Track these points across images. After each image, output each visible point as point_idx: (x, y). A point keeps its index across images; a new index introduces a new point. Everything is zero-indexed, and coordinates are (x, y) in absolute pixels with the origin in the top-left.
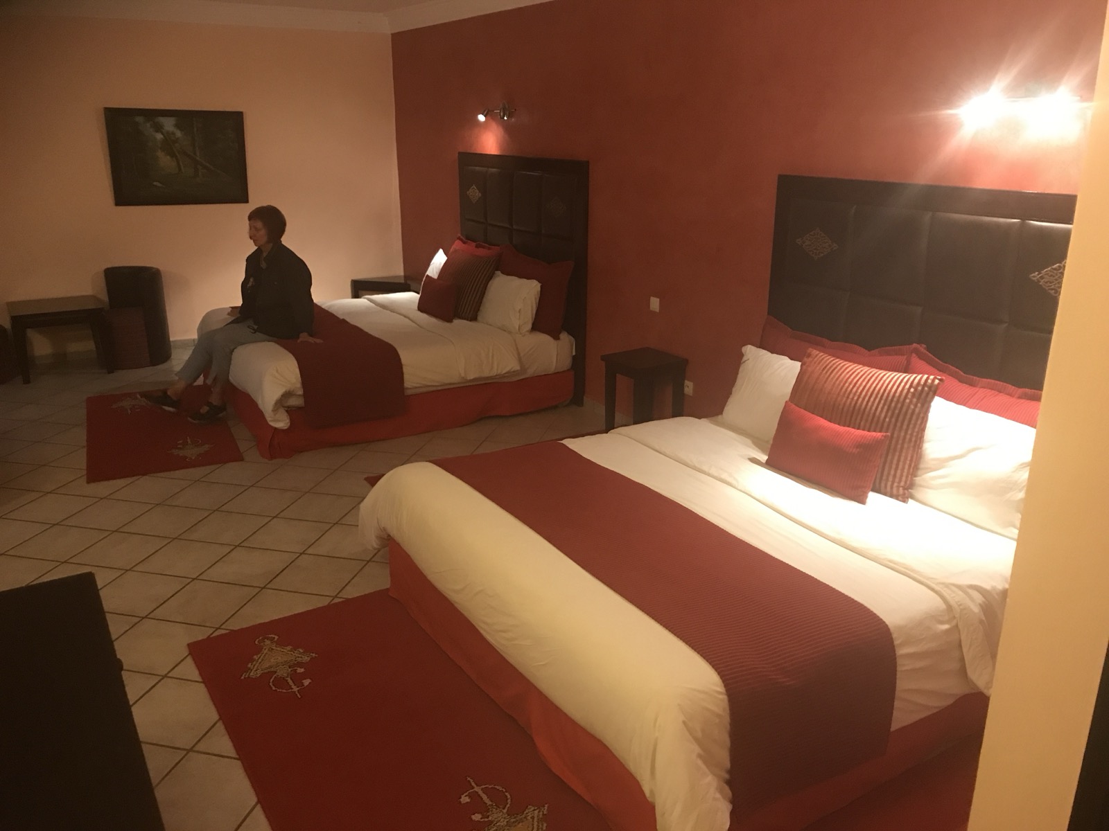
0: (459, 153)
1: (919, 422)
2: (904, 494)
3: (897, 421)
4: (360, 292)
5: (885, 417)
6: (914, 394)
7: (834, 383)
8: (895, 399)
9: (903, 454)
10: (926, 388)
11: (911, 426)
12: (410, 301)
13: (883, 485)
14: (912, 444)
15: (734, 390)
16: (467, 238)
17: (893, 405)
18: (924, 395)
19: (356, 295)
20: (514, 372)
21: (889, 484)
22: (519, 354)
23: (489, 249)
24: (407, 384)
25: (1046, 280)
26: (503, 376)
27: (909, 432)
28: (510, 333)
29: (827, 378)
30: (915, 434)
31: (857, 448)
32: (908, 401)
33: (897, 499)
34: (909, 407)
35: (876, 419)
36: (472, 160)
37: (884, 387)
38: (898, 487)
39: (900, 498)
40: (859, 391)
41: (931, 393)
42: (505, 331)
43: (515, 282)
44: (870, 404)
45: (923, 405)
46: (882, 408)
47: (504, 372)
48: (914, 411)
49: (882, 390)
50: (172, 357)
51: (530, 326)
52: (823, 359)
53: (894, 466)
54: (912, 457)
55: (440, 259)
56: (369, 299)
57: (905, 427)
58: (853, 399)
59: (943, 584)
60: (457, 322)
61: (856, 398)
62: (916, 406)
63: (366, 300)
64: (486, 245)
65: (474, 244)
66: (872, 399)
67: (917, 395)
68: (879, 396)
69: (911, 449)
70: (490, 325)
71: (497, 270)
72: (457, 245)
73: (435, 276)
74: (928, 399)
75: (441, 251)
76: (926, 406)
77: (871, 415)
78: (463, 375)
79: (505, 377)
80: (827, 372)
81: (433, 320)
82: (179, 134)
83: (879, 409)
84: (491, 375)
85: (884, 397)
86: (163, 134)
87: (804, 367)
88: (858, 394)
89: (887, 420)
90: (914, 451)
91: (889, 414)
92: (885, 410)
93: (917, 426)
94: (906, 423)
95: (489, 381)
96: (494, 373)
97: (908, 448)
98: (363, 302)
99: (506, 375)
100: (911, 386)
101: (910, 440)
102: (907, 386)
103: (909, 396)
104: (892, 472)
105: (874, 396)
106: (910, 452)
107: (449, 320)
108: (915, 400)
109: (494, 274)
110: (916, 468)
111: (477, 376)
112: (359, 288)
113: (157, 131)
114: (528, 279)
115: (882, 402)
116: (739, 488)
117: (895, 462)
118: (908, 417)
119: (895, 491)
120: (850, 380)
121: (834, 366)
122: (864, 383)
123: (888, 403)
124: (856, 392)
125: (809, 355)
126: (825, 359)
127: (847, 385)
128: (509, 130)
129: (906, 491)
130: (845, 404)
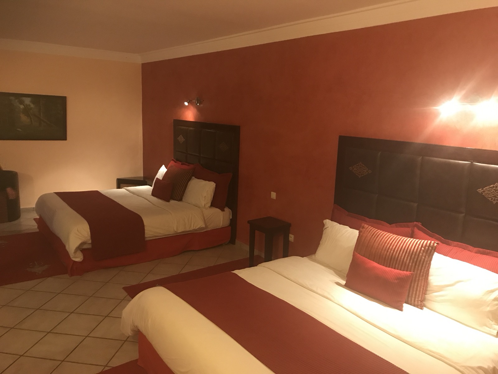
0: (174, 120)
1: (427, 266)
2: (421, 305)
3: (416, 264)
4: (121, 185)
5: (409, 263)
6: (424, 251)
7: (379, 243)
8: (414, 253)
9: (420, 283)
10: (430, 248)
11: (423, 268)
12: (148, 191)
13: (410, 299)
14: (424, 277)
15: (321, 242)
16: (177, 160)
17: (413, 256)
18: (429, 251)
19: (119, 187)
20: (201, 228)
21: (413, 299)
22: (204, 219)
23: (188, 166)
24: (146, 236)
25: (486, 193)
26: (196, 230)
27: (422, 271)
28: (199, 207)
29: (375, 240)
30: (425, 272)
31: (397, 280)
32: (421, 254)
33: (418, 307)
34: (422, 257)
35: (404, 264)
36: (180, 124)
37: (407, 246)
38: (418, 301)
39: (419, 307)
40: (394, 248)
41: (433, 251)
42: (197, 206)
43: (203, 183)
44: (400, 255)
45: (429, 257)
46: (407, 258)
47: (197, 228)
48: (424, 259)
49: (406, 248)
50: (21, 217)
51: (209, 204)
52: (371, 230)
53: (415, 289)
54: (424, 284)
55: (163, 170)
56: (126, 189)
57: (420, 268)
58: (390, 252)
59: (463, 366)
60: (172, 202)
61: (392, 252)
62: (425, 257)
63: (124, 190)
64: (186, 163)
65: (181, 163)
66: (401, 253)
67: (425, 251)
68: (405, 251)
69: (424, 280)
70: (189, 203)
71: (193, 176)
72: (172, 163)
73: (161, 179)
74: (432, 253)
75: (163, 166)
76: (430, 257)
77: (401, 261)
78: (176, 230)
79: (197, 230)
80: (374, 237)
81: (160, 201)
82: (32, 106)
83: (406, 258)
84: (190, 230)
85: (408, 252)
86: (24, 105)
87: (361, 234)
88: (393, 249)
89: (410, 264)
90: (425, 281)
91: (411, 261)
92: (409, 259)
93: (426, 268)
94: (420, 266)
95: (189, 233)
96: (192, 228)
97: (422, 280)
98: (123, 190)
99: (198, 229)
100: (422, 246)
101: (423, 275)
102: (420, 247)
103: (422, 252)
104: (414, 293)
105: (402, 251)
106: (423, 282)
107: (168, 201)
108: (424, 254)
109: (191, 178)
110: (426, 290)
111: (183, 230)
112: (121, 183)
113: (21, 104)
114: (209, 181)
115: (407, 254)
116: (335, 302)
117: (415, 287)
118: (421, 263)
119: (416, 303)
120: (388, 242)
121: (378, 234)
122: (396, 244)
123: (410, 255)
124: (392, 248)
125: (363, 227)
126: (372, 230)
127: (386, 244)
128: (199, 110)
129: (422, 303)
130: (386, 255)
